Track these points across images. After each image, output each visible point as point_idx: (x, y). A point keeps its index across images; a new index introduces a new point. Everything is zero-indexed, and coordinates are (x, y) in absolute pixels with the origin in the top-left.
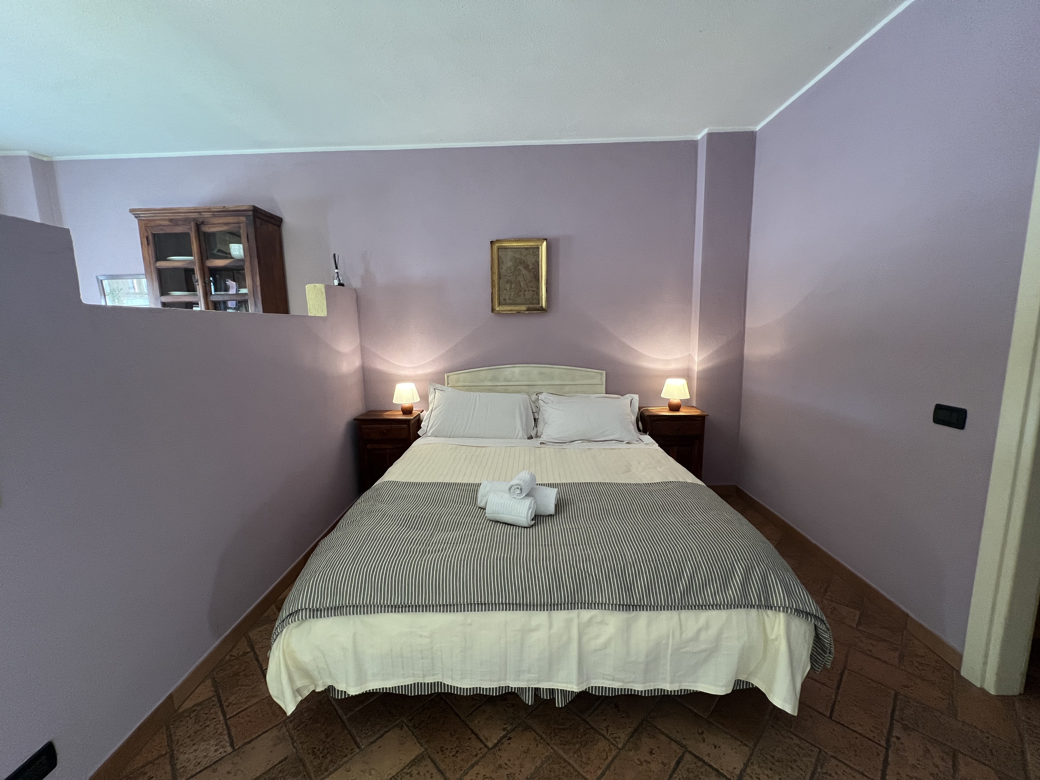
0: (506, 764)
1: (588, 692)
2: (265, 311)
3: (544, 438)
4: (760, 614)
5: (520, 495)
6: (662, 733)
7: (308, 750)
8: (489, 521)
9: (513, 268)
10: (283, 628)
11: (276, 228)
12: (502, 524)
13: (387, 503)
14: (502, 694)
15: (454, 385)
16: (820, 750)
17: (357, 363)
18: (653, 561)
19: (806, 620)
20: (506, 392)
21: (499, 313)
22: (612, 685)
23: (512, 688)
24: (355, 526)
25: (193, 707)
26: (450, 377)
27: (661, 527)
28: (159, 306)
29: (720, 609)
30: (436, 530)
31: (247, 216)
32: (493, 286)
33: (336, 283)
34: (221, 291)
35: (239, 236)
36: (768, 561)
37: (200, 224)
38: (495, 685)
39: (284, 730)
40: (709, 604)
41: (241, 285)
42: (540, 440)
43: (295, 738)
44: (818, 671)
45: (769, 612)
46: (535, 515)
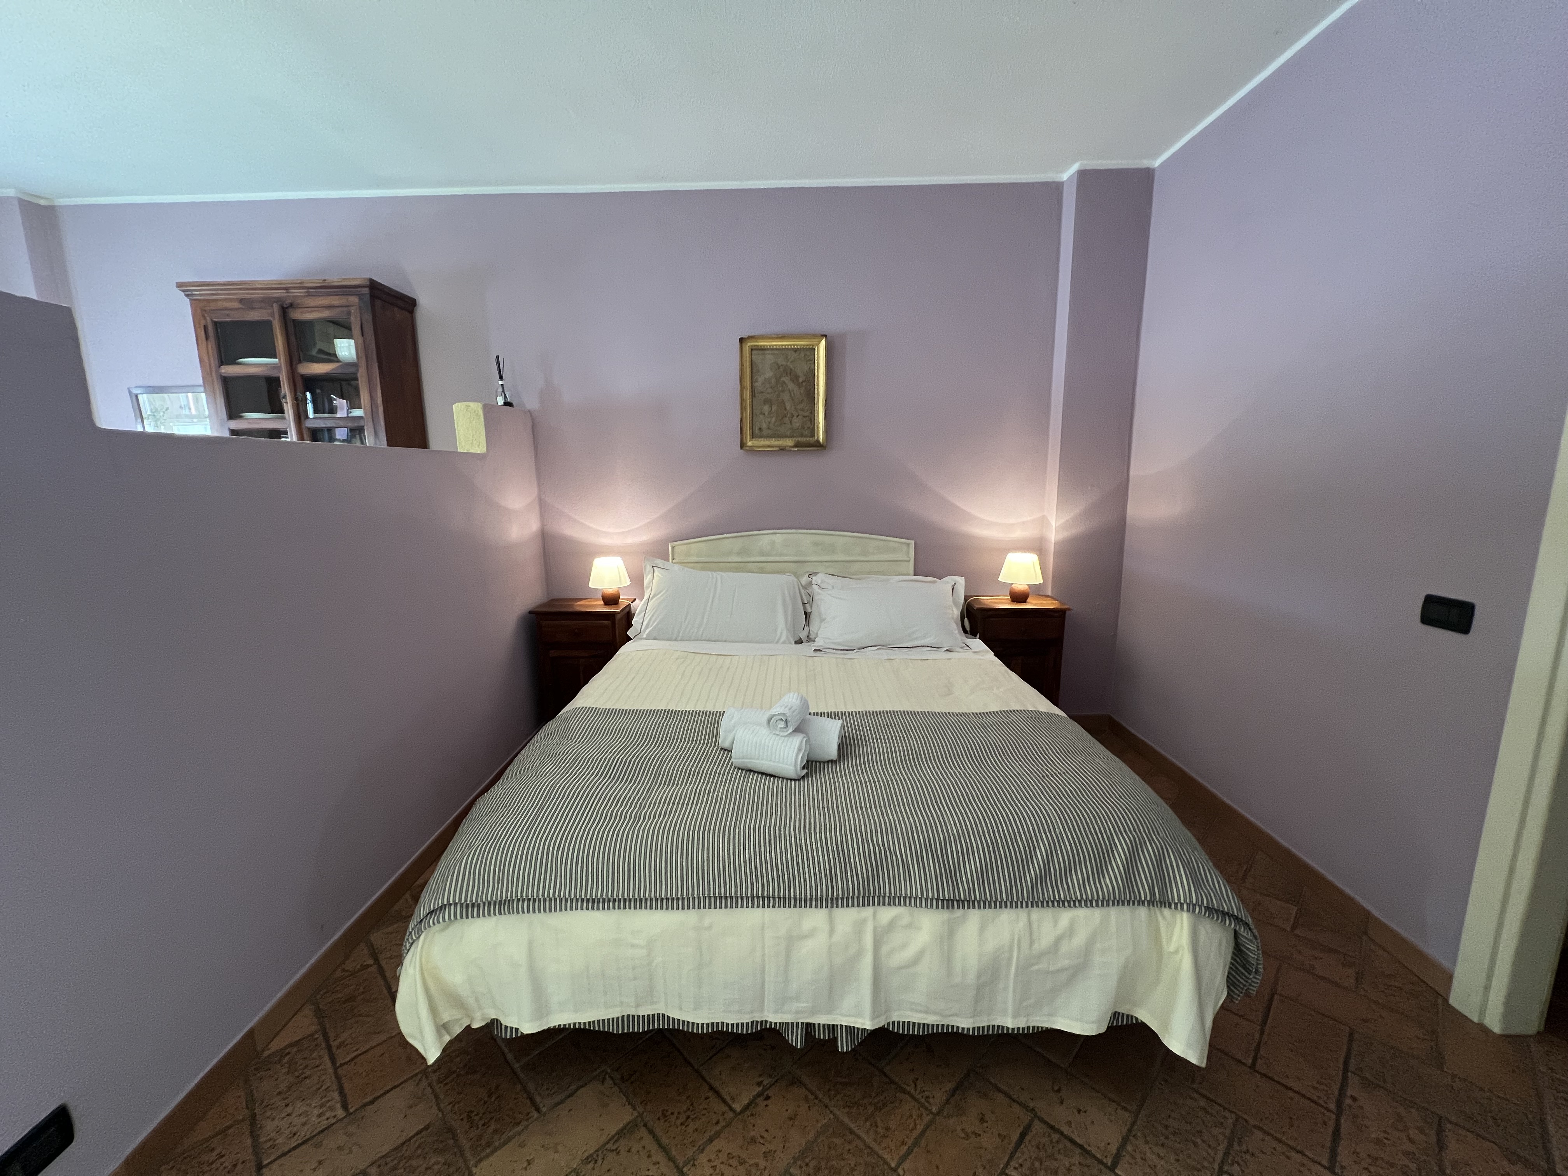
0: (762, 1137)
1: (888, 1029)
2: (390, 444)
3: (819, 643)
4: (1152, 912)
5: (785, 730)
6: (999, 1090)
7: (460, 1115)
8: (736, 769)
9: (773, 381)
10: (420, 933)
11: (407, 314)
12: (756, 774)
13: (580, 741)
14: (757, 1032)
15: (683, 561)
16: (1238, 1118)
17: (534, 525)
18: (989, 832)
19: (1223, 923)
20: (762, 571)
21: (752, 451)
22: (926, 1019)
23: (771, 1023)
24: (532, 775)
25: (286, 1048)
26: (676, 548)
27: (1000, 780)
28: (227, 434)
29: (1092, 906)
30: (656, 783)
31: (360, 296)
32: (743, 409)
33: (501, 401)
34: (324, 413)
35: (349, 328)
36: (1166, 833)
37: (287, 308)
38: (746, 1019)
39: (424, 1083)
40: (1074, 899)
41: (353, 406)
42: (814, 645)
43: (442, 1097)
44: (1237, 999)
45: (1166, 911)
46: (808, 761)
